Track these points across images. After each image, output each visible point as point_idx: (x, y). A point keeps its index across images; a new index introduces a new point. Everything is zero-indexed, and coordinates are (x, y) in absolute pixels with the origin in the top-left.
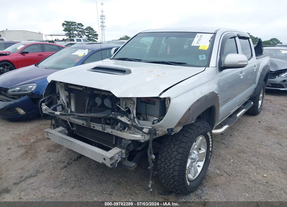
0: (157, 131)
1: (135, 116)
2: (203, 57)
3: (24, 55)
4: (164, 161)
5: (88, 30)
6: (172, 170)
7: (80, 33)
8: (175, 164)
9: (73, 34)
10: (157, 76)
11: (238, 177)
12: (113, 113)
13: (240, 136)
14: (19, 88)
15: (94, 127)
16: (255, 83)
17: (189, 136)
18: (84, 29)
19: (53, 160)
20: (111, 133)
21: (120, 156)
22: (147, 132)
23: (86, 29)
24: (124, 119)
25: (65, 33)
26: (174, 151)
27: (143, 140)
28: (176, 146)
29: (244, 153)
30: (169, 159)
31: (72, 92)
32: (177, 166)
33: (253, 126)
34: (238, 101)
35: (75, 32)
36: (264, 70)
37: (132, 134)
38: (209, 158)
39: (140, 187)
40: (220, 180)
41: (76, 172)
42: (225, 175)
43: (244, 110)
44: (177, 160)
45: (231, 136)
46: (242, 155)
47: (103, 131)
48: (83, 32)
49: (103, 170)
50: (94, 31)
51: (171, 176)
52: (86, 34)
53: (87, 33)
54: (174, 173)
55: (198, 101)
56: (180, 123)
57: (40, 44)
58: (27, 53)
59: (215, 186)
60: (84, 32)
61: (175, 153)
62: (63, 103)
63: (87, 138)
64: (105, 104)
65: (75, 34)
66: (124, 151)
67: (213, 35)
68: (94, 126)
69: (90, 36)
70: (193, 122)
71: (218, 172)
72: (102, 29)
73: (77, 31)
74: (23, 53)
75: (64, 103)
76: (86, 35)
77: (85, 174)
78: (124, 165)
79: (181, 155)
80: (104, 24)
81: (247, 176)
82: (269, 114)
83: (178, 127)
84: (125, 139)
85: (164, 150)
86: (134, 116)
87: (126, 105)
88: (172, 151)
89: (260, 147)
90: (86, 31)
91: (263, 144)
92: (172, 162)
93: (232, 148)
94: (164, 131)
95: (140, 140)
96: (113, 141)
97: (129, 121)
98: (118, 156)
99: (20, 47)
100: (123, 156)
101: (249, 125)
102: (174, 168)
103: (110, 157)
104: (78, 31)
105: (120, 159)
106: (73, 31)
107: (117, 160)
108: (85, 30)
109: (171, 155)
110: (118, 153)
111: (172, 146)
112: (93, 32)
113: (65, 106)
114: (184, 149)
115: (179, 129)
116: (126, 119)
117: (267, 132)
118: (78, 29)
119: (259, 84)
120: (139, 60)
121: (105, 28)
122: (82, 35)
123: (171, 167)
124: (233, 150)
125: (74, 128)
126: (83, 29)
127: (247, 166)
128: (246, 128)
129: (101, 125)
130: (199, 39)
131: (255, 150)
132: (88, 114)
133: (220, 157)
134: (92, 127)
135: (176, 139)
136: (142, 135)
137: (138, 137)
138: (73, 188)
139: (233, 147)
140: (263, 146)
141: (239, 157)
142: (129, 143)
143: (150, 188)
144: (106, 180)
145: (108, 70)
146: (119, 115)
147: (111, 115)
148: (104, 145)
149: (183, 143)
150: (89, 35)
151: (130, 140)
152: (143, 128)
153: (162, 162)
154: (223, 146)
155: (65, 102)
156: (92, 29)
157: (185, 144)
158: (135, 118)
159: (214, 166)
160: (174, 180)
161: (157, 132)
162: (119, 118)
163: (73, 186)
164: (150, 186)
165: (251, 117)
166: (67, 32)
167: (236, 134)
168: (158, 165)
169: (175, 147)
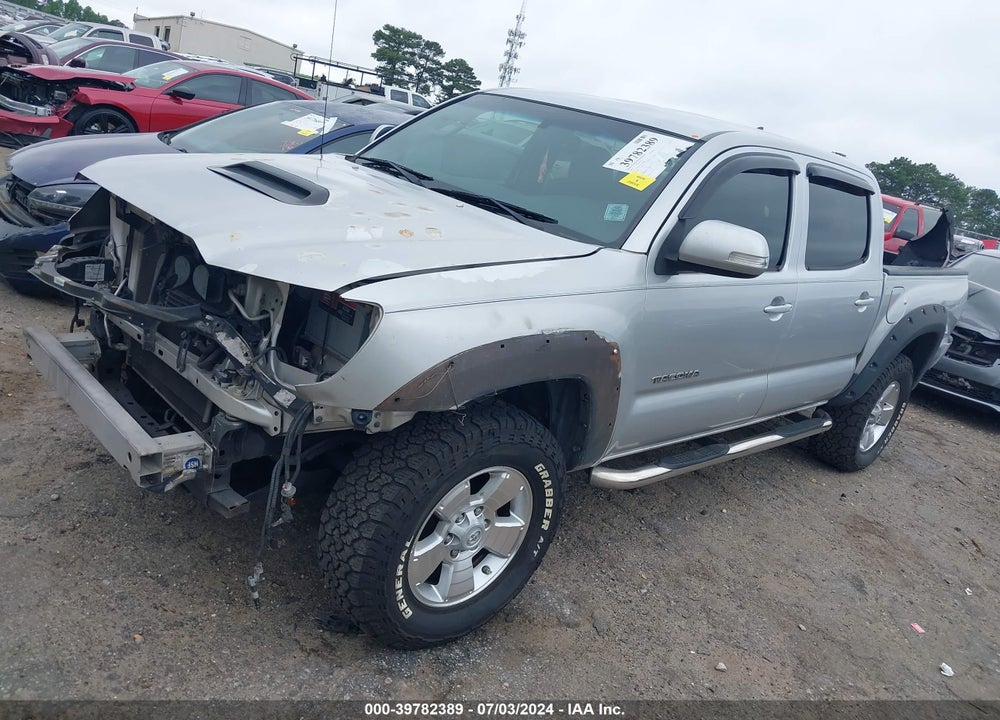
0: (317, 407)
1: (273, 345)
2: (617, 212)
3: (180, 103)
4: (336, 516)
5: (454, 71)
6: (348, 551)
7: (425, 75)
8: (360, 533)
9: (402, 72)
10: (401, 232)
11: (624, 648)
12: (208, 317)
13: (736, 523)
14: (64, 192)
15: (161, 353)
16: (859, 357)
17: (439, 455)
18: (443, 64)
19: (62, 435)
20: (195, 383)
21: (196, 464)
22: (287, 404)
23: (449, 66)
24: (234, 346)
25: (375, 64)
26: (372, 491)
27: (276, 429)
28: (384, 476)
29: (706, 576)
30: (351, 512)
31: (138, 229)
32: (365, 541)
33: (810, 503)
34: (740, 396)
35: (411, 70)
36: (911, 320)
37: (249, 400)
38: (535, 553)
39: (275, 585)
40: (554, 639)
41: (106, 490)
42: (587, 627)
43: (776, 437)
44: (369, 520)
45: (703, 513)
46: (694, 582)
47: (178, 371)
48: (436, 74)
49: (195, 506)
50: (475, 78)
51: (344, 568)
52: (445, 83)
53: (449, 79)
54: (352, 561)
55: (502, 344)
56: (397, 400)
57: (241, 77)
58: (190, 96)
59: (522, 650)
60: (440, 75)
61: (373, 498)
62: (115, 259)
63: (152, 387)
64: (195, 283)
65: (410, 76)
66: (210, 450)
67: (692, 144)
68: (162, 348)
69: (455, 91)
70: (454, 408)
71: (567, 612)
72: (503, 78)
73: (416, 67)
74: (176, 95)
75: (118, 258)
76: (444, 87)
77: (128, 502)
78: (209, 497)
79: (387, 507)
80: (516, 63)
81: (660, 651)
82: (898, 481)
83: (395, 413)
84: (225, 412)
85: (348, 480)
86: (270, 343)
87: (263, 301)
88: (366, 489)
89: (776, 575)
90: (446, 73)
91: (800, 566)
92: (355, 525)
93: (678, 553)
94: (340, 412)
95: (267, 428)
96: (203, 413)
97: (246, 355)
98: (185, 460)
99: (172, 73)
100: (205, 467)
101: (796, 495)
102: (356, 545)
103: (143, 454)
104: (422, 66)
105: (193, 471)
106: (404, 64)
107: (181, 473)
108: (443, 67)
109: (360, 500)
110: (189, 451)
111: (374, 474)
112: (469, 82)
113: (118, 268)
114: (404, 490)
115: (398, 419)
116: (238, 345)
117: (845, 533)
118: (422, 62)
119: (874, 364)
120: (420, 179)
121: (514, 76)
122: (429, 83)
123: (348, 539)
124: (675, 561)
125: (125, 344)
126: (438, 63)
127: (684, 622)
128: (779, 502)
129: (177, 348)
130: (640, 151)
131: (753, 580)
132: (157, 307)
133: (612, 567)
134: (157, 353)
135: (396, 453)
136: (276, 413)
137: (262, 414)
138: (63, 532)
139: (683, 549)
140: (792, 575)
141: (678, 584)
142: (232, 429)
143: (253, 589)
144: (181, 535)
145: (292, 190)
146: (224, 327)
147: (198, 325)
148: (185, 419)
149: (407, 472)
150: (452, 87)
151: (239, 420)
152: (278, 388)
153: (331, 517)
154: (650, 537)
155: (120, 254)
156: (468, 71)
157: (415, 476)
158: (273, 348)
159: (567, 589)
160: (350, 586)
161: (317, 413)
162: (221, 337)
163: (64, 528)
164: (253, 582)
165: (826, 472)
166: (383, 64)
167: (724, 511)
168: (321, 526)
169: (379, 477)
